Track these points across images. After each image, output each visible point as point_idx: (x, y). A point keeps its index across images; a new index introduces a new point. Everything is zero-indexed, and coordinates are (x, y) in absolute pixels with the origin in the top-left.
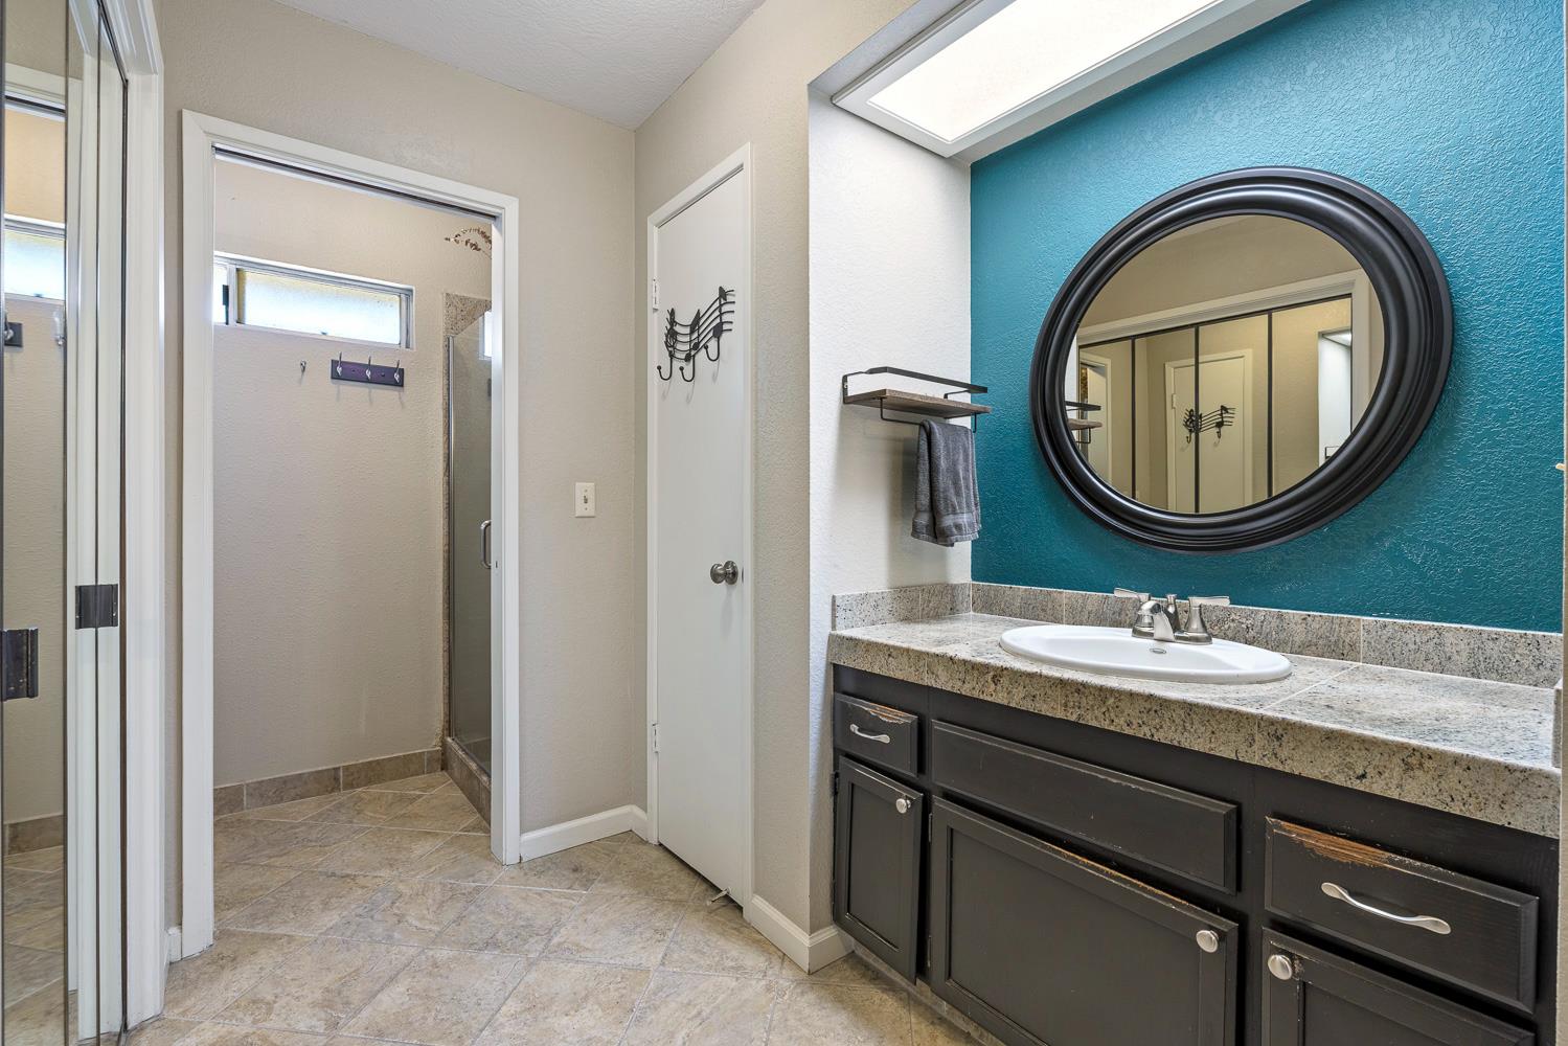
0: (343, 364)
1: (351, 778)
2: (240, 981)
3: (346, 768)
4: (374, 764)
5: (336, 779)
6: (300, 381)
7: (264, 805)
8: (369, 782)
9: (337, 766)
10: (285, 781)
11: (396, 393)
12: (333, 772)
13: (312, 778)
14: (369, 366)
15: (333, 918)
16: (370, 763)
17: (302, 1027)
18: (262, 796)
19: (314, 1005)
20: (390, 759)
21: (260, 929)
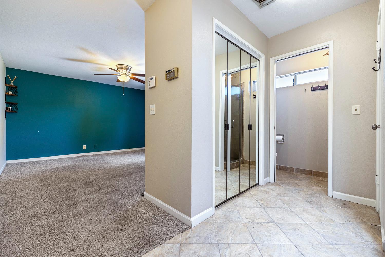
0: (313, 87)
1: (315, 174)
2: (272, 187)
3: (314, 171)
4: (320, 173)
5: (312, 173)
6: (305, 93)
7: (298, 173)
8: (319, 176)
9: (312, 170)
10: (302, 170)
11: (326, 91)
12: (311, 171)
13: (306, 171)
14: (319, 87)
15: (291, 188)
16: (319, 172)
17: (273, 194)
18: (297, 171)
19: (277, 193)
20: (324, 173)
21: (280, 184)
